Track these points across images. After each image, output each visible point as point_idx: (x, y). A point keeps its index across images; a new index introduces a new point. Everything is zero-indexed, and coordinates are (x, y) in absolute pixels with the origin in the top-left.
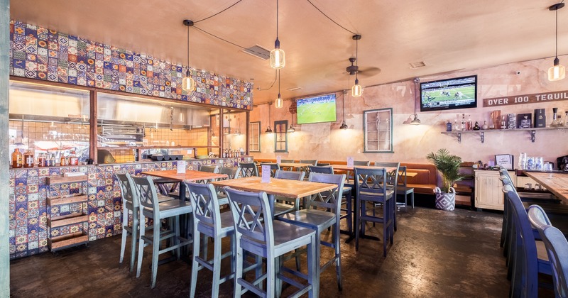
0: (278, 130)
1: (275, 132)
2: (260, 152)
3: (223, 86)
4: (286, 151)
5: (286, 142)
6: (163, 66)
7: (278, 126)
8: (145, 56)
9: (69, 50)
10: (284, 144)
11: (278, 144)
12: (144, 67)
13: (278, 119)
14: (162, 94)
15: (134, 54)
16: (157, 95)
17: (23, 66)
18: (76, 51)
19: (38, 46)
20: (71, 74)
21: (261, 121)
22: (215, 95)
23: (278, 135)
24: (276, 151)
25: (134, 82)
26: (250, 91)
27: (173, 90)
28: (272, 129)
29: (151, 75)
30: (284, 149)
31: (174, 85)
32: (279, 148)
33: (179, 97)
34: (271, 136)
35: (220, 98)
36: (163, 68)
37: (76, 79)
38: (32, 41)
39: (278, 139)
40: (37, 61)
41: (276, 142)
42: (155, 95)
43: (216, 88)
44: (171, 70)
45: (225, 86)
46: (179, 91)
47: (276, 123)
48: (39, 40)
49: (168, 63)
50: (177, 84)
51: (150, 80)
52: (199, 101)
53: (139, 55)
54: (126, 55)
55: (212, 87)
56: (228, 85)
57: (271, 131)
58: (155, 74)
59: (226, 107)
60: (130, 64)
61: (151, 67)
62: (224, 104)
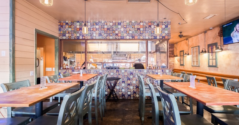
0: (210, 51)
1: (208, 52)
2: (199, 66)
3: (146, 27)
4: (216, 66)
5: (216, 59)
6: (111, 24)
7: (210, 48)
8: (103, 22)
9: (77, 27)
10: (214, 61)
11: (211, 61)
12: (103, 27)
13: (210, 43)
14: (111, 38)
15: (99, 22)
16: (109, 38)
17: (65, 36)
18: (79, 27)
19: (69, 28)
20: (78, 36)
21: (200, 45)
22: (141, 33)
23: (210, 54)
24: (209, 66)
25: (99, 34)
26: (167, 27)
27: (117, 34)
28: (207, 50)
29: (106, 29)
30: (214, 65)
31: (117, 32)
32: (211, 64)
33: (120, 38)
34: (206, 55)
35: (144, 35)
36: (111, 25)
37: (79, 37)
38: (67, 26)
39: (211, 57)
40: (69, 33)
41: (209, 59)
42: (108, 38)
43: (142, 29)
44: (115, 25)
45: (148, 27)
46: (119, 35)
47: (209, 46)
48: (69, 26)
49: (114, 22)
50: (118, 31)
51: (106, 32)
52: (131, 38)
53: (101, 22)
54: (96, 23)
55: (139, 29)
56: (150, 26)
57: (205, 52)
58: (108, 29)
59: (149, 39)
60: (97, 27)
61: (106, 26)
62: (147, 38)
